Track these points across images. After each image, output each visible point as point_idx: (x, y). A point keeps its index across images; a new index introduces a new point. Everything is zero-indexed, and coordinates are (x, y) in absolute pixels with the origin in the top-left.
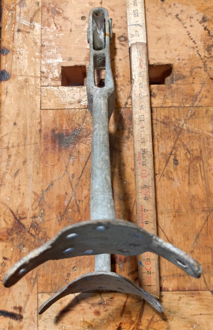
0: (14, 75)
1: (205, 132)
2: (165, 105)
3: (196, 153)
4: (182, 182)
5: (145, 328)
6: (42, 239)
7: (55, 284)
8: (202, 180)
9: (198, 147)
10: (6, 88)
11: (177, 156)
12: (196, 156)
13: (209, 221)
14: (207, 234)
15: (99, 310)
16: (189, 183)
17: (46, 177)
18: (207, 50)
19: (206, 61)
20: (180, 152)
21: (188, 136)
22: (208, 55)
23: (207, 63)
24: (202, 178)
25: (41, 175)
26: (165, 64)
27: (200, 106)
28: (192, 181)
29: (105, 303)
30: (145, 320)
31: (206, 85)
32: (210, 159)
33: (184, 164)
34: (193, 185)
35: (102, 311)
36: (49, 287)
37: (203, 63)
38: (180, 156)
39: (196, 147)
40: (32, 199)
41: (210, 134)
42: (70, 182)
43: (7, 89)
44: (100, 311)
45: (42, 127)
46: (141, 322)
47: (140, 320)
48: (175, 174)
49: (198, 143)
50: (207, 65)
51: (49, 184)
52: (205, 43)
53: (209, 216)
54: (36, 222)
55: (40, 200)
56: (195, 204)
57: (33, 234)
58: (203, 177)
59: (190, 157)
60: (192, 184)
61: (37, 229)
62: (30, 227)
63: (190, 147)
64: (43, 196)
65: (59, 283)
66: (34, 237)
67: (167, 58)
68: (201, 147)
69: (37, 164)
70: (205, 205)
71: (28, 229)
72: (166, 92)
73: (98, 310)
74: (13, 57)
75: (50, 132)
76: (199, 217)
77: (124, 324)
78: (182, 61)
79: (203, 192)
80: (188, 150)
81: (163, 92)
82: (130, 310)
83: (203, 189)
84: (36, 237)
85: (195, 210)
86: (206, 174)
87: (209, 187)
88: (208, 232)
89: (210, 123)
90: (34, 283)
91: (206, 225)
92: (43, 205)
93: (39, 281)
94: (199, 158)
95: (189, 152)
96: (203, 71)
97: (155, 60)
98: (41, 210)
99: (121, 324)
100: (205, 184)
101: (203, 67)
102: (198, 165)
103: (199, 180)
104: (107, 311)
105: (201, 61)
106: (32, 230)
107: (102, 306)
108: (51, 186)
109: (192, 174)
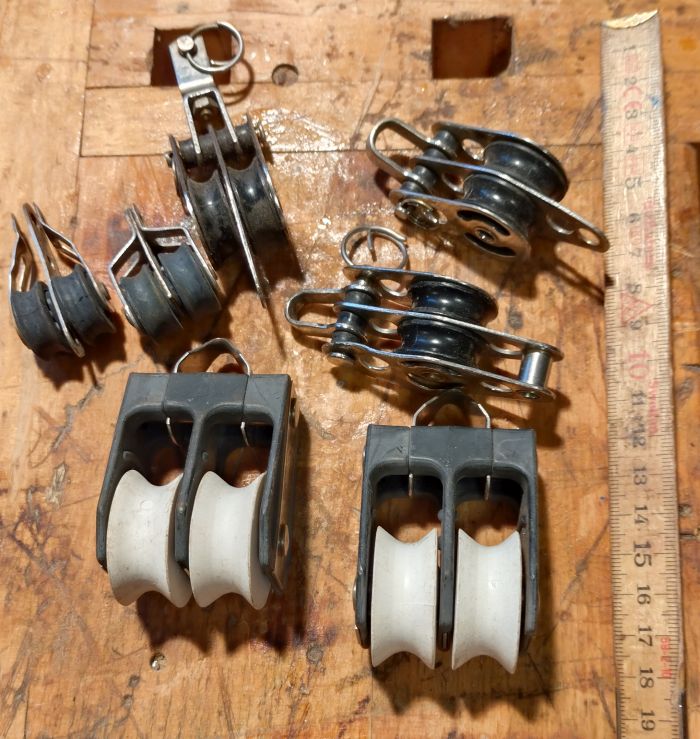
0: (8, 58)
6: (53, 561)
7: (87, 711)
8: (603, 377)
11: (520, 300)
16: (558, 388)
20: (529, 288)
28: (567, 380)
33: (544, 327)
34: (572, 392)
38: (531, 301)
39: (584, 270)
40: (33, 433)
45: (80, 209)
49: (593, 258)
51: (91, 384)
54: (38, 507)
55: (57, 434)
57: (24, 542)
59: (564, 303)
60: (570, 390)
61: (39, 528)
62: (16, 519)
63: (564, 272)
64: (67, 424)
65: (100, 709)
66: (29, 552)
71: (11, 528)
72: (489, 101)
75: (103, 224)
76: (591, 499)
78: (541, 7)
80: (556, 282)
81: (477, 100)
84: (37, 553)
85: (578, 475)
90: (15, 708)
92: (66, 451)
93: (31, 700)
94: (592, 308)
95: (561, 288)
98: (57, 468)
102: (590, 329)
103: (593, 378)
106: (22, 532)
108: (95, 391)
109: (570, 358)
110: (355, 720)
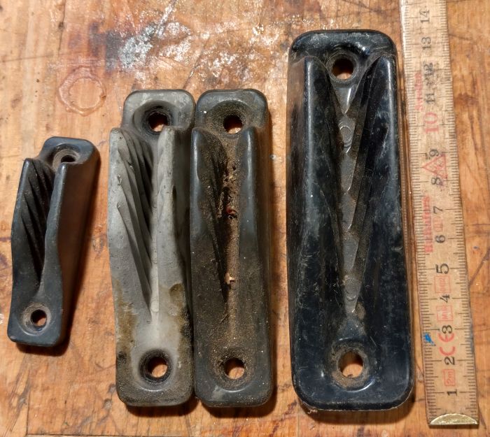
1: (486, 35)
3: (461, 88)
7: (75, 411)
8: (476, 154)
9: (465, 72)
12: (460, 95)
24: (476, 149)
36: (57, 419)
49: (468, 61)
58: (479, 146)
68: (474, 72)
69: (48, 106)
70: (483, 219)
75: (85, 28)
79: (478, 184)
83: (477, 175)
86: (486, 139)
90: (19, 408)
91: (485, 268)
94: (468, 100)
100: (483, 165)
102: (466, 116)
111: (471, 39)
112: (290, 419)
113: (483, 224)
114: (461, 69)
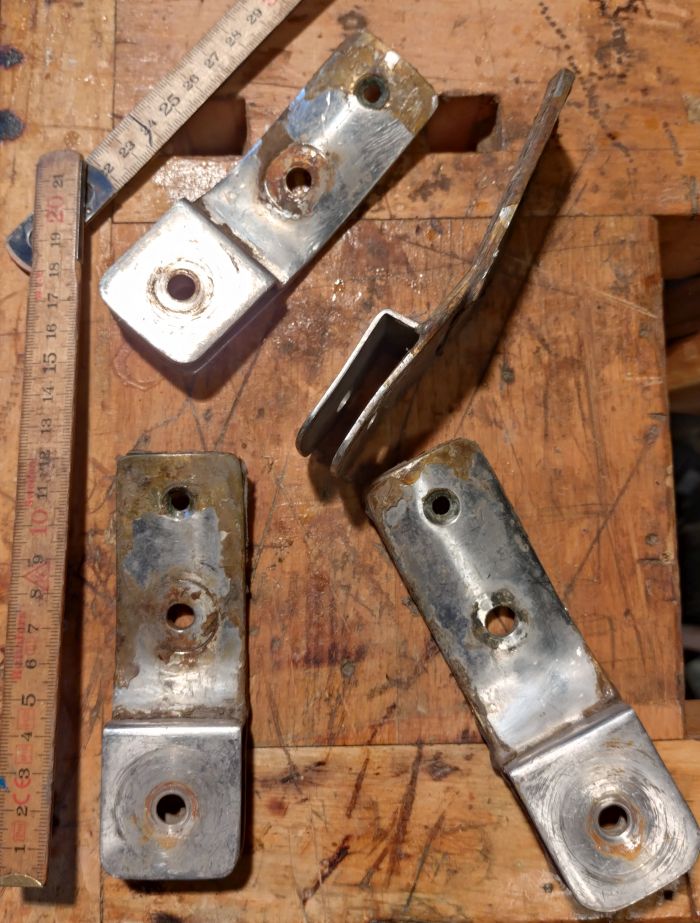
0: (35, 125)
1: (593, 289)
2: (476, 212)
3: (566, 350)
4: (525, 432)
5: (418, 850)
8: (583, 425)
9: (571, 333)
10: (11, 159)
11: (512, 357)
12: (566, 358)
13: (602, 541)
14: (598, 578)
15: (284, 798)
16: (546, 435)
17: (129, 418)
18: (596, 56)
19: (594, 87)
20: (519, 346)
21: (544, 299)
22: (600, 69)
23: (598, 92)
24: (584, 419)
25: (113, 412)
26: (476, 94)
27: (577, 216)
28: (554, 429)
29: (302, 778)
30: (417, 829)
31: (595, 153)
32: (607, 367)
33: (533, 381)
34: (558, 439)
35: (293, 801)
37: (586, 93)
38: (521, 358)
39: (565, 330)
41: (605, 294)
42: (201, 433)
43: (14, 163)
44: (286, 801)
46: (405, 833)
47: (405, 827)
48: (504, 410)
49: (573, 319)
50: (597, 96)
51: (138, 435)
52: (592, 37)
53: (603, 528)
54: (98, 548)
55: (109, 483)
56: (564, 494)
58: (587, 416)
59: (550, 359)
60: (556, 437)
61: (100, 568)
63: (549, 332)
66: (93, 589)
67: (481, 78)
68: (581, 332)
69: (102, 380)
70: (592, 498)
72: (480, 175)
73: (279, 800)
74: (32, 75)
76: (575, 532)
77: (355, 840)
78: (524, 86)
79: (587, 460)
80: (542, 341)
81: (469, 173)
82: (374, 799)
83: (585, 450)
84: (100, 589)
85: (564, 510)
86: (595, 407)
87: (603, 444)
88: (602, 574)
89: (607, 264)
90: (92, 723)
91: (594, 553)
94: (574, 364)
95: (547, 347)
96: (587, 115)
97: (448, 82)
98: (113, 513)
99: (347, 838)
100: (592, 437)
101: (587, 103)
102: (571, 383)
103: (574, 426)
104: (307, 803)
105: (581, 87)
107: (292, 786)
108: (142, 443)
109: (556, 409)
110: (384, 723)
111: (577, 293)
112: (389, 723)
113: (592, 504)
114: (565, 329)
